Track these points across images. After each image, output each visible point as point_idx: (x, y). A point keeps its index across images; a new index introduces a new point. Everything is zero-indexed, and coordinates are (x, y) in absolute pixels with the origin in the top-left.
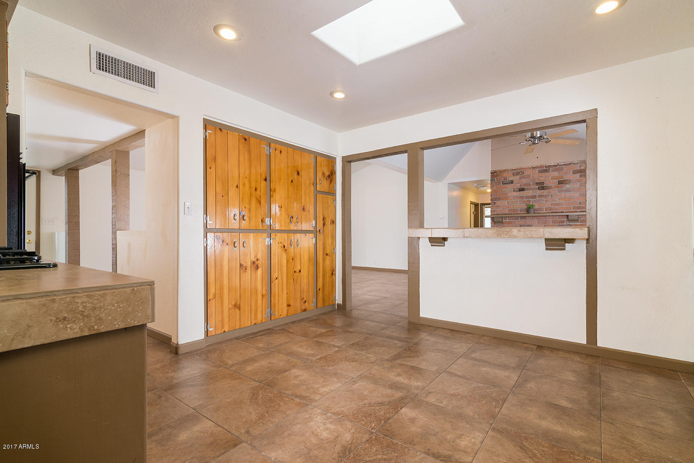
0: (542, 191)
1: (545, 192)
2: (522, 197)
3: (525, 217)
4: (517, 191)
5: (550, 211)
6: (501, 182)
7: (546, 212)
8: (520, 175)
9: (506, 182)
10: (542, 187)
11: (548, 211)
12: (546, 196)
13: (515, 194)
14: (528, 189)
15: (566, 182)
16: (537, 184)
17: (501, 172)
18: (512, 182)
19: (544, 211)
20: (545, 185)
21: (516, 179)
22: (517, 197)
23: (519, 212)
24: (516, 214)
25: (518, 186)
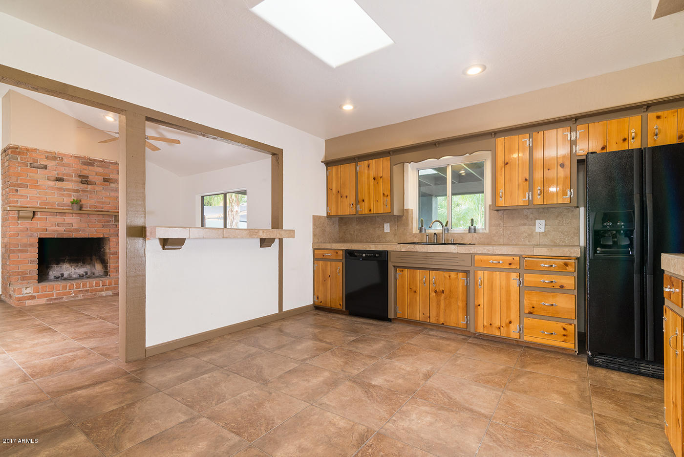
0: (86, 186)
1: (90, 187)
2: (60, 189)
3: (65, 213)
4: (54, 181)
5: (96, 210)
6: (29, 163)
7: (90, 209)
8: (58, 161)
9: (36, 165)
10: (86, 181)
11: (93, 209)
12: (91, 192)
13: (51, 183)
14: (68, 181)
15: (111, 181)
16: (80, 176)
17: (28, 150)
18: (45, 167)
19: (89, 209)
20: (89, 180)
21: (51, 164)
22: (53, 188)
23: (57, 207)
24: (52, 209)
25: (54, 174)
